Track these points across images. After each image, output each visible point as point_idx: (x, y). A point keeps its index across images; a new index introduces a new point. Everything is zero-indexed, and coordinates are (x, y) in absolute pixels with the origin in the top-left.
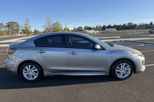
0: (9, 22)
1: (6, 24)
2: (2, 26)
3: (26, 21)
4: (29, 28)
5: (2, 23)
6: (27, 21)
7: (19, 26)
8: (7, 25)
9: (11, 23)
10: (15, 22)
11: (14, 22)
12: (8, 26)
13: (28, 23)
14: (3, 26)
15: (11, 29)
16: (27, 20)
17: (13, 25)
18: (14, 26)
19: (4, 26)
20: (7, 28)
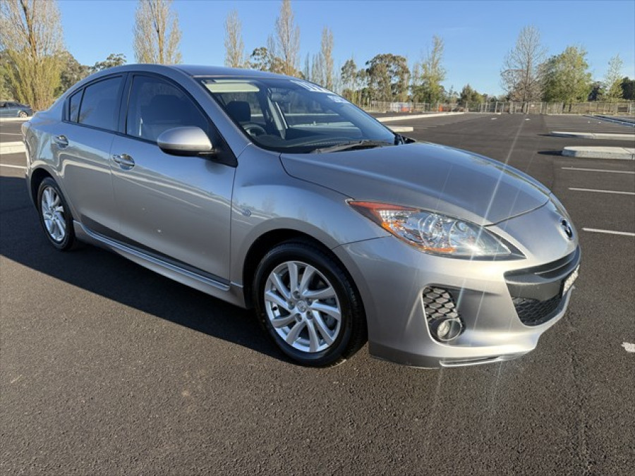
0: (378, 57)
1: (367, 63)
2: (349, 73)
3: (432, 48)
4: (439, 79)
5: (352, 61)
6: (434, 52)
7: (408, 72)
8: (369, 67)
9: (381, 58)
10: (394, 58)
11: (394, 55)
12: (370, 72)
13: (436, 59)
14: (353, 74)
15: (379, 83)
16: (437, 46)
17: (387, 66)
18: (391, 71)
19: (356, 71)
20: (366, 79)
